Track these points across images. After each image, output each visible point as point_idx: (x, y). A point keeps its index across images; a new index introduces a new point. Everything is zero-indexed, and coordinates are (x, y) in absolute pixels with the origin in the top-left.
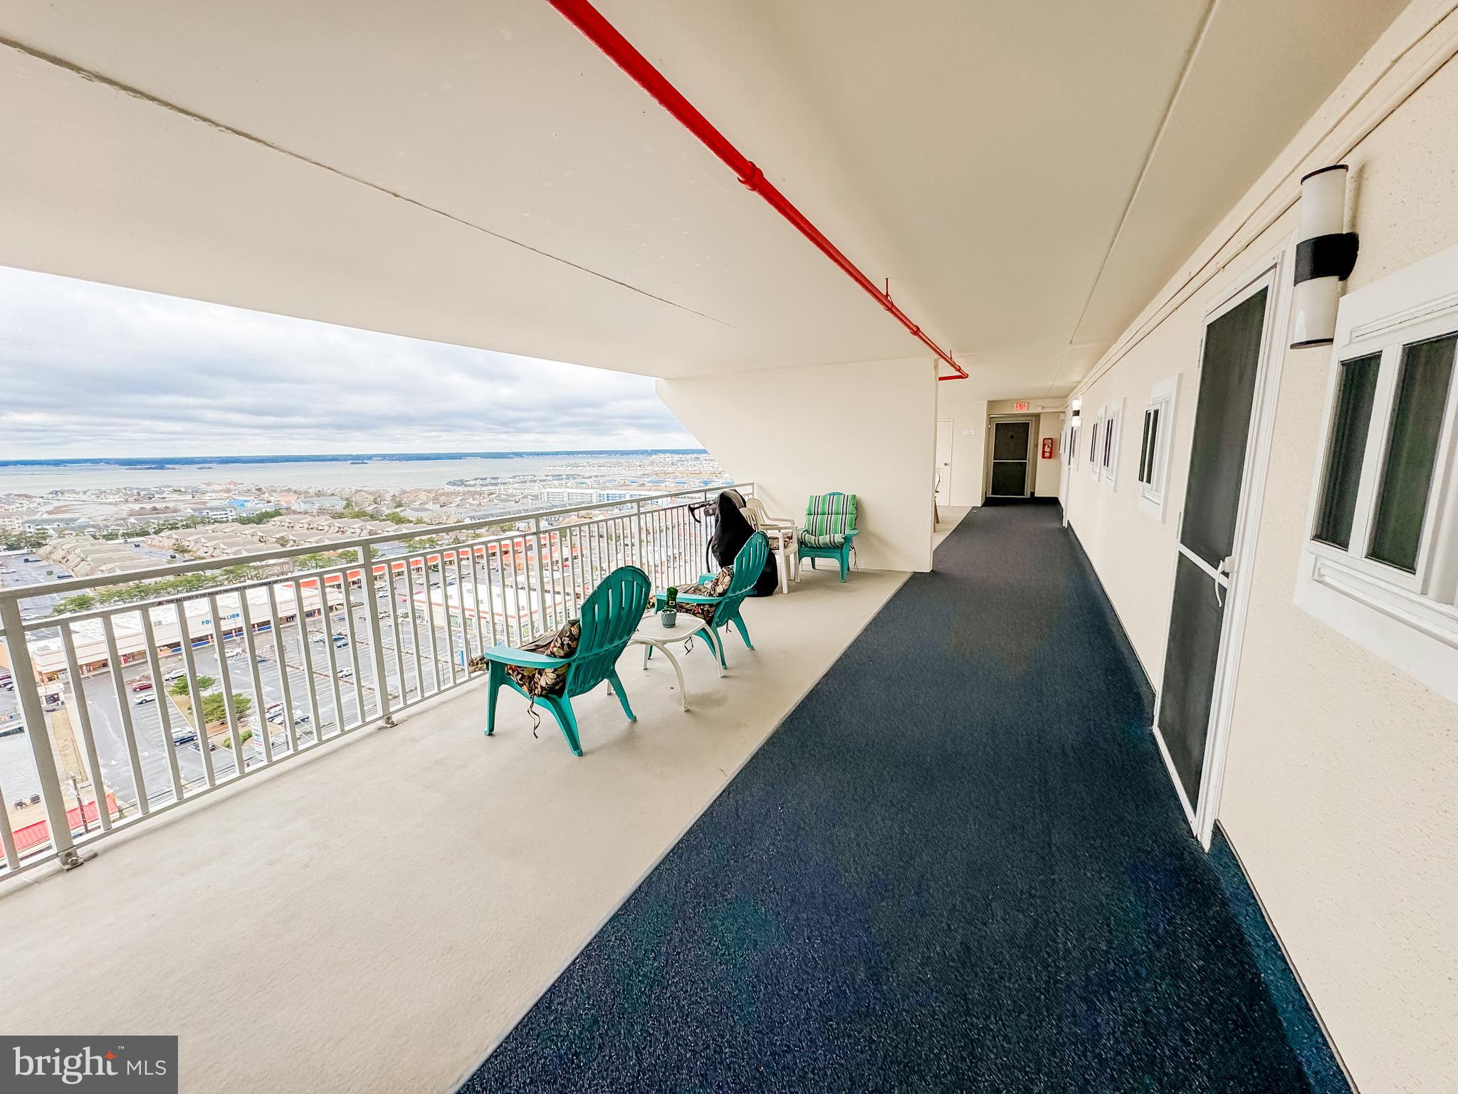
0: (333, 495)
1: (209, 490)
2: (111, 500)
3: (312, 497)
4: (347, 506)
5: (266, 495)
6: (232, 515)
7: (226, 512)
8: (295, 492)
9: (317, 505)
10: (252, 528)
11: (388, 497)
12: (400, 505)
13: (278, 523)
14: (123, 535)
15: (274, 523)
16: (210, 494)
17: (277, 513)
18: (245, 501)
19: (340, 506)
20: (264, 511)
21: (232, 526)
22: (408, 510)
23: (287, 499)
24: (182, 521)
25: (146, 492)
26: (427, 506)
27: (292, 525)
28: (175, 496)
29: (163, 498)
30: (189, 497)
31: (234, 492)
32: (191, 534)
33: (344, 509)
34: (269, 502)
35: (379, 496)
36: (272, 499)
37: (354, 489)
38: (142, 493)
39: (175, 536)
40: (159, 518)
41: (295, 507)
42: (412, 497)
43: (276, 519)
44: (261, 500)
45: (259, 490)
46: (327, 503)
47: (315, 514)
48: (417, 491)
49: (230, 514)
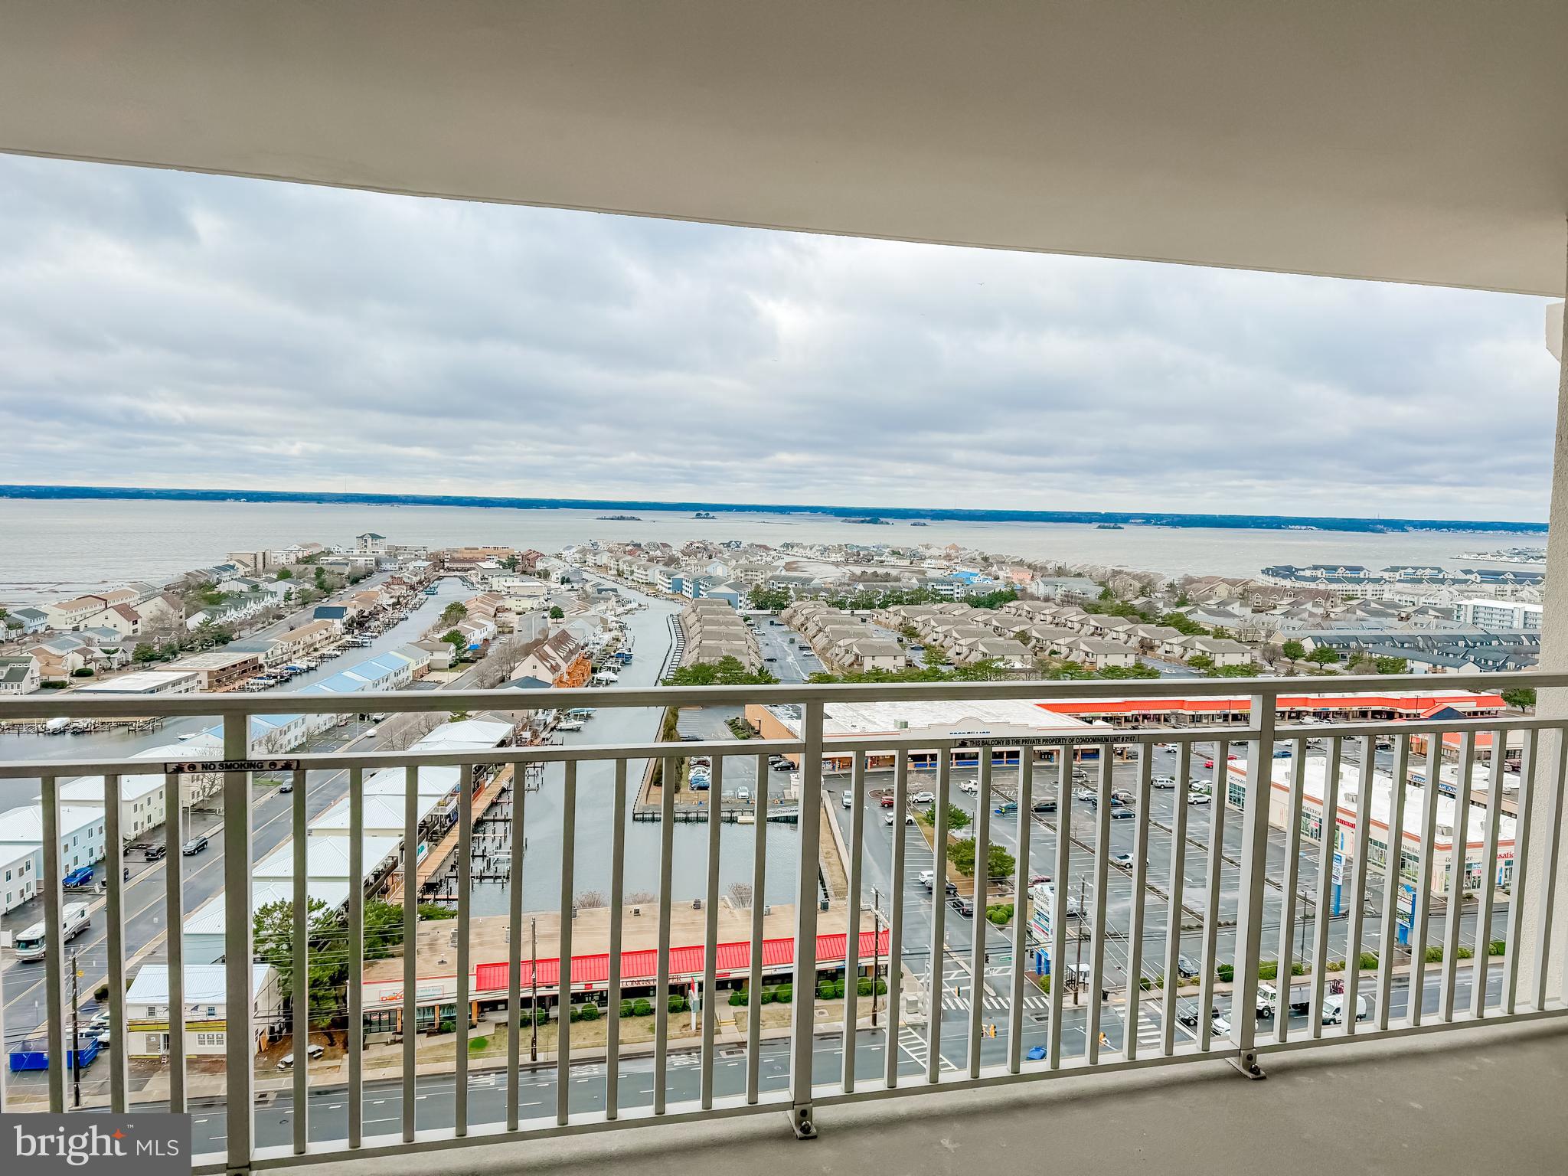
0: (1079, 575)
1: (927, 555)
2: (832, 559)
3: (1050, 576)
4: (1105, 595)
5: (995, 568)
6: (959, 592)
7: (952, 588)
8: (1029, 566)
9: (1060, 591)
10: (985, 613)
11: (1162, 585)
12: (1183, 602)
13: (1013, 611)
14: (852, 604)
15: (1007, 610)
16: (929, 561)
17: (1012, 596)
18: (972, 574)
19: (1094, 593)
20: (997, 590)
21: (962, 608)
22: (1199, 612)
23: (1021, 576)
24: (907, 594)
25: (866, 552)
26: (1229, 608)
27: (1030, 616)
28: (893, 560)
29: (882, 562)
30: (907, 562)
31: (956, 561)
32: (920, 613)
33: (1100, 598)
34: (997, 578)
35: (1149, 584)
36: (1001, 574)
37: (1109, 568)
38: (862, 553)
39: (903, 613)
40: (886, 587)
41: (1032, 588)
42: (1204, 588)
43: (1011, 604)
44: (987, 575)
45: (986, 559)
46: (1077, 587)
47: (1058, 601)
48: (1210, 580)
49: (956, 591)
